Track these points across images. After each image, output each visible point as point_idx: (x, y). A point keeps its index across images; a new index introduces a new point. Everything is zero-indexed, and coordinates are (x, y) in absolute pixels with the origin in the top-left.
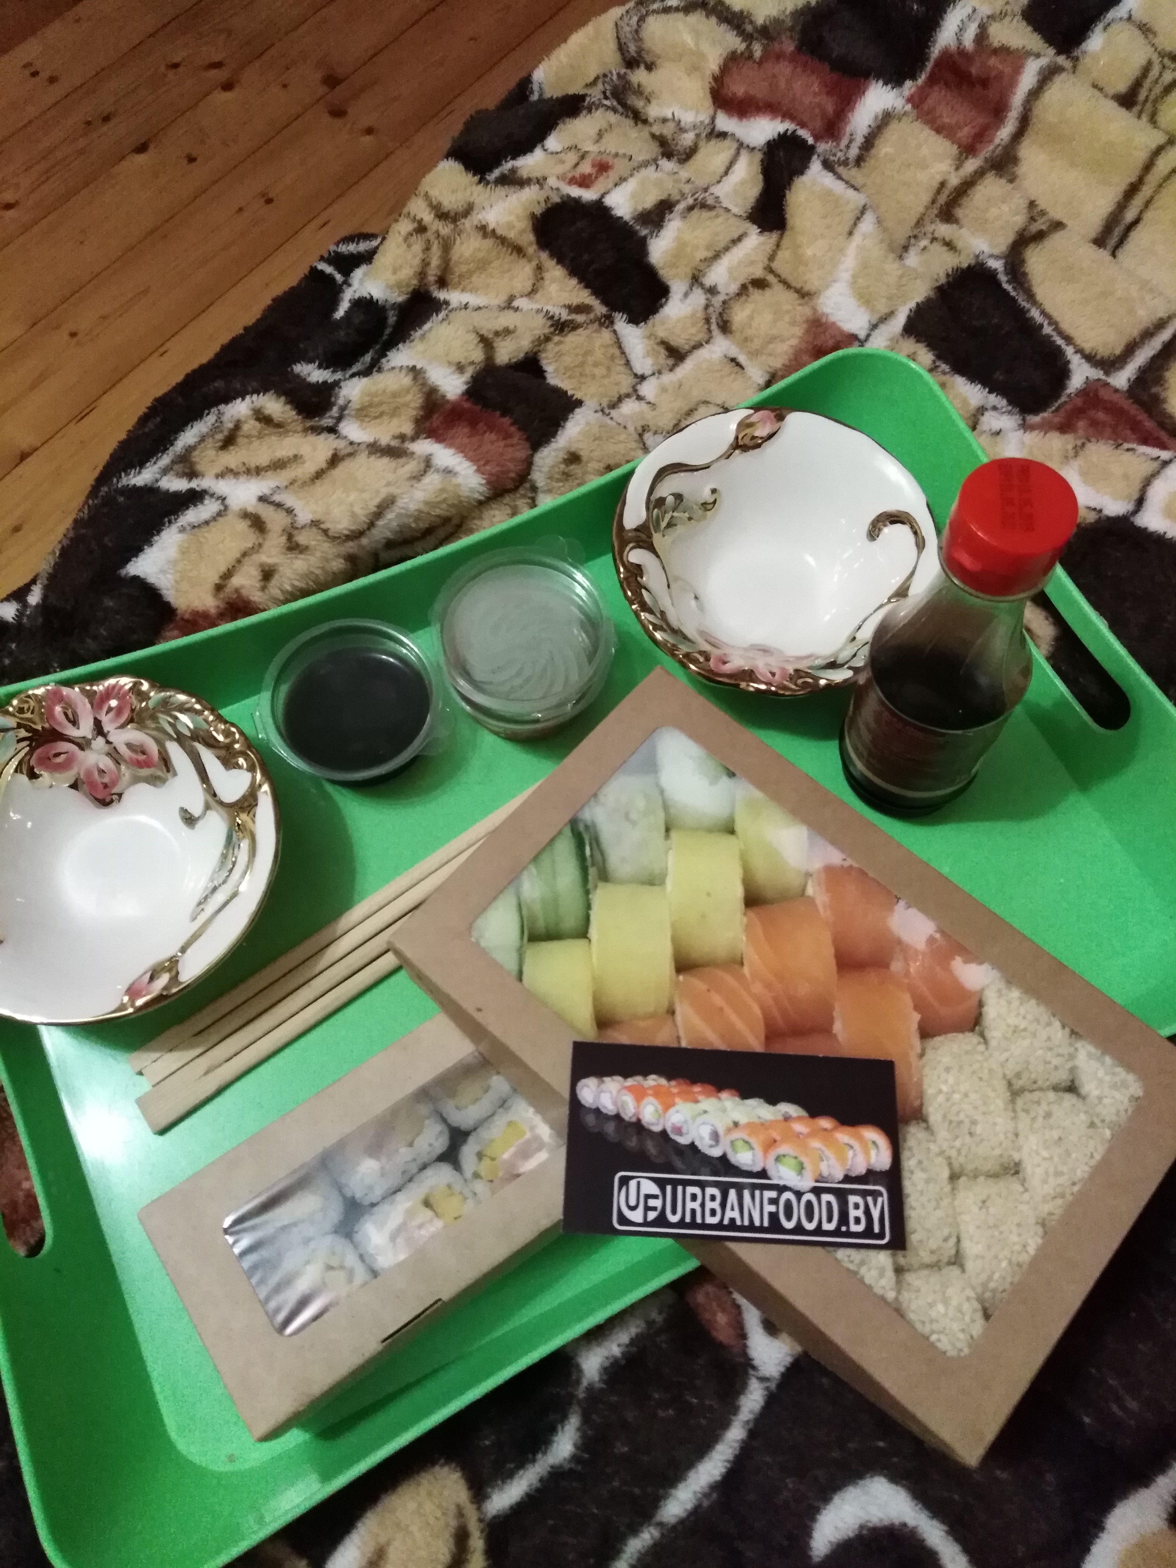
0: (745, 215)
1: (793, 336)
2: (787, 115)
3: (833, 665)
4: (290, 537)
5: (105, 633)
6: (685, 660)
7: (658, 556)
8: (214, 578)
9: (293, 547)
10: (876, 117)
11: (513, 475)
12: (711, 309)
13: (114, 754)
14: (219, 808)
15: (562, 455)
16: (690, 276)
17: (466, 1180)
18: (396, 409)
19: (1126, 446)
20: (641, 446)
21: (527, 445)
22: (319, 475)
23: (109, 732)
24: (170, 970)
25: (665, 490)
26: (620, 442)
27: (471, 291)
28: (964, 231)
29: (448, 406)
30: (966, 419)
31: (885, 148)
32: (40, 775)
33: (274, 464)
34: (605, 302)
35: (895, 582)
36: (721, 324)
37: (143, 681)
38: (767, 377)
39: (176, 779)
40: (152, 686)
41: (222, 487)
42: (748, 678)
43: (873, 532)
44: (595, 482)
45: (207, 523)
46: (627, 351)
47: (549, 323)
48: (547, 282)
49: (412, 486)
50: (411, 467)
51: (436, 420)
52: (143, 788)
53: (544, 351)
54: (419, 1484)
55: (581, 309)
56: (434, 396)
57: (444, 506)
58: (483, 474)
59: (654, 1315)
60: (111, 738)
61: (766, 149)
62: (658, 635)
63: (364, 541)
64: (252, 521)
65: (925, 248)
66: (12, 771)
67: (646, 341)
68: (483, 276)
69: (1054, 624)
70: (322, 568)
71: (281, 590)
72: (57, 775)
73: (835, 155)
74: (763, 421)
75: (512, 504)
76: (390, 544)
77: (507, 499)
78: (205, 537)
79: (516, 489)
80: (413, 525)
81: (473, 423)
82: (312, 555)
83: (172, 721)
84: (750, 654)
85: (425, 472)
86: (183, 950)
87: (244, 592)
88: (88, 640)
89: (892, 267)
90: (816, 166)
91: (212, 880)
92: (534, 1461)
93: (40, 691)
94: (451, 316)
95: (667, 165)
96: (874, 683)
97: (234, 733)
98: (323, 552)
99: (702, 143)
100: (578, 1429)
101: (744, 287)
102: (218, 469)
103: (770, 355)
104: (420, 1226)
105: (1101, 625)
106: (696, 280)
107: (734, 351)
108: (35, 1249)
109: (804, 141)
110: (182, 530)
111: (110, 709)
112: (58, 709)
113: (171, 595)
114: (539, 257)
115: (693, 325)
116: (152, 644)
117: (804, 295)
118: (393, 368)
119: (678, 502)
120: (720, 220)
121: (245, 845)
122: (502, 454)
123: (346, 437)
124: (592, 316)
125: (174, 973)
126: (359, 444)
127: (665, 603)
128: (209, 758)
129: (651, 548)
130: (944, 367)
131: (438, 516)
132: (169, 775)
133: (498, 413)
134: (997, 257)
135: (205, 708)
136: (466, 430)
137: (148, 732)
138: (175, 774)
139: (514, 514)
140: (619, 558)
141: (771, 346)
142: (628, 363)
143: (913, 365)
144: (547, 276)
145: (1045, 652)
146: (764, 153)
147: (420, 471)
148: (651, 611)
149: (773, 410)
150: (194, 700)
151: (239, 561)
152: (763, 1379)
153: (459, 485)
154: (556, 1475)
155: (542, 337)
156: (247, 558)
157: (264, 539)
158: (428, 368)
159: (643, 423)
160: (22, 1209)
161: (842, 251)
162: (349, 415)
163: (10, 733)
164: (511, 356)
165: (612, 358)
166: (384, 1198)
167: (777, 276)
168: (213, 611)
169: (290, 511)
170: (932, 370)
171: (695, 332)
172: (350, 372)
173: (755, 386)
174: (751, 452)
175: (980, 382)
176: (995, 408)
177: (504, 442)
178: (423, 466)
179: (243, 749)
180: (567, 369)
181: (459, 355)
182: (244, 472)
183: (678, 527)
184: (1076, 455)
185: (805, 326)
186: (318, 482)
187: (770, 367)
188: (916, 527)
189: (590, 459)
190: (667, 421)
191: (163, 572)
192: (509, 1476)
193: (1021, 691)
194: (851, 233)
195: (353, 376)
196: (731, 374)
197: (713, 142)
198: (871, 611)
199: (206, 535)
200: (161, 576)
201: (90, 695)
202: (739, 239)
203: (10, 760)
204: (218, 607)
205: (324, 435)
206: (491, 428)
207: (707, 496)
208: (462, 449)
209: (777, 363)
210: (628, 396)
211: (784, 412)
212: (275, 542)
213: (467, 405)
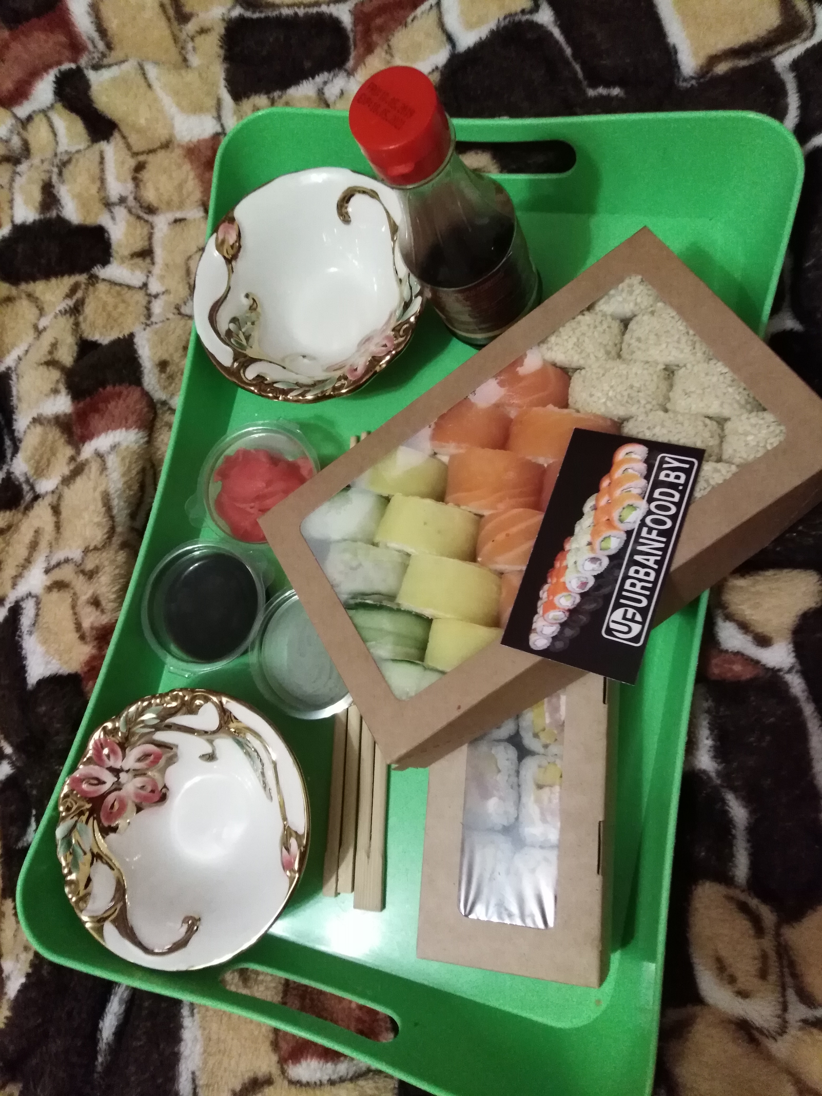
0: (90, 143)
1: (188, 172)
2: (46, 68)
3: (407, 305)
4: (83, 572)
5: (58, 725)
6: (336, 393)
7: (261, 360)
8: (74, 636)
9: (90, 575)
10: (89, 13)
11: (146, 410)
12: (134, 210)
13: (138, 773)
14: (217, 735)
15: (156, 371)
16: (103, 207)
17: (544, 755)
18: (51, 449)
19: (409, 19)
20: (187, 318)
21: (133, 387)
22: (58, 526)
23: (121, 767)
24: (291, 836)
25: (224, 325)
26: (175, 329)
27: (13, 348)
28: (202, 15)
29: (74, 417)
30: (319, 106)
31: (113, 24)
32: (118, 825)
33: (31, 547)
34: (81, 272)
35: (385, 229)
36: (147, 211)
37: (105, 725)
38: (201, 209)
39: (180, 747)
40: (113, 721)
41: (22, 589)
42: (376, 363)
43: (345, 218)
44: (187, 364)
45: (37, 615)
46: (121, 281)
47: (68, 315)
48: (42, 298)
49: (107, 476)
50: (94, 467)
51: (77, 430)
52: (171, 770)
53: (83, 332)
54: (696, 909)
55: (74, 289)
56: (61, 420)
57: (134, 466)
58: (131, 427)
59: (706, 705)
60: (126, 768)
61: (57, 98)
62: (309, 397)
63: (119, 529)
64: (56, 588)
65: (194, 49)
66: (102, 841)
67: (125, 265)
68: (9, 333)
69: (483, 151)
70: (117, 567)
71: (112, 602)
72: (125, 815)
73: (94, 58)
74: (226, 233)
75: (163, 424)
76: (133, 516)
77: (158, 425)
78: (46, 623)
79: (156, 414)
80: (132, 493)
81: (95, 409)
82: (104, 567)
83: (141, 725)
84: (363, 350)
85: (104, 461)
86: (285, 818)
87: (96, 624)
88: (55, 738)
89: (190, 77)
90: (92, 75)
91: (256, 770)
92: (734, 837)
93: (66, 789)
94: (19, 371)
95: (22, 168)
96: (436, 288)
97: (177, 694)
98: (107, 559)
99: (25, 134)
100: (737, 798)
101: (135, 179)
102: (9, 583)
103: (188, 196)
104: (550, 800)
105: (505, 122)
106: (108, 205)
107: (170, 216)
108: (394, 1028)
109: (71, 70)
110: (30, 633)
111: (108, 756)
112: (85, 786)
113: (65, 670)
114: (22, 290)
115: (135, 229)
116: (87, 702)
117: (167, 145)
118: (25, 432)
119: (237, 323)
120: (81, 160)
121: (249, 737)
122: (128, 407)
123: (47, 493)
124: (83, 286)
125: (294, 834)
126: (57, 488)
127: (292, 377)
128: (182, 720)
129: (253, 361)
130: (276, 94)
131: (138, 473)
132: (174, 750)
133: (101, 389)
134: (233, 7)
135: (149, 700)
136: (97, 416)
137: (139, 743)
138: (177, 746)
139: (170, 426)
140: (245, 385)
141: (184, 192)
142: (129, 287)
143: (260, 113)
144: (37, 294)
145: (497, 170)
146: (60, 101)
147: (101, 465)
148: (291, 390)
149: (224, 222)
150: (139, 703)
151: (75, 614)
152: (790, 671)
153: (128, 447)
154: (752, 830)
155: (74, 327)
156: (77, 608)
157: (72, 588)
158: (40, 411)
159: (173, 306)
160: (367, 1018)
161: (156, 100)
162: (35, 480)
163: (78, 825)
164: (71, 354)
165: (119, 294)
166: (518, 809)
167: (143, 153)
168: (94, 651)
169: (67, 561)
170: (273, 103)
171: (141, 231)
172: (9, 459)
173: (202, 220)
174: (241, 254)
175: (302, 80)
176: (325, 83)
177: (121, 399)
178: (99, 459)
179: (191, 696)
180: (104, 327)
181: (47, 387)
182: (22, 570)
183: (252, 334)
184: (392, 56)
185: (186, 160)
186: (62, 530)
187: (197, 202)
188: (361, 189)
189: (171, 355)
190: (183, 291)
191: (48, 663)
192: (731, 857)
193: (508, 201)
194: (150, 86)
195: (12, 459)
196: (183, 229)
197: (29, 128)
198: (392, 256)
199: (44, 621)
200: (49, 666)
201: (90, 761)
202: (102, 159)
203: (95, 837)
204: (94, 647)
205: (36, 505)
206: (107, 400)
207: (246, 303)
208: (107, 428)
209: (197, 195)
210: (149, 302)
211: (230, 215)
212: (79, 583)
213: (81, 405)
